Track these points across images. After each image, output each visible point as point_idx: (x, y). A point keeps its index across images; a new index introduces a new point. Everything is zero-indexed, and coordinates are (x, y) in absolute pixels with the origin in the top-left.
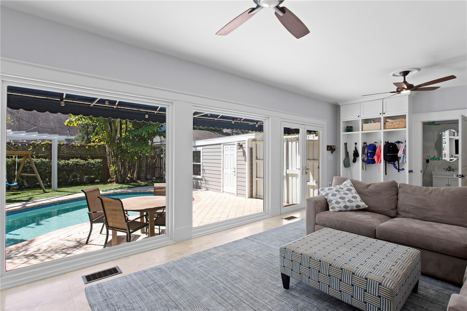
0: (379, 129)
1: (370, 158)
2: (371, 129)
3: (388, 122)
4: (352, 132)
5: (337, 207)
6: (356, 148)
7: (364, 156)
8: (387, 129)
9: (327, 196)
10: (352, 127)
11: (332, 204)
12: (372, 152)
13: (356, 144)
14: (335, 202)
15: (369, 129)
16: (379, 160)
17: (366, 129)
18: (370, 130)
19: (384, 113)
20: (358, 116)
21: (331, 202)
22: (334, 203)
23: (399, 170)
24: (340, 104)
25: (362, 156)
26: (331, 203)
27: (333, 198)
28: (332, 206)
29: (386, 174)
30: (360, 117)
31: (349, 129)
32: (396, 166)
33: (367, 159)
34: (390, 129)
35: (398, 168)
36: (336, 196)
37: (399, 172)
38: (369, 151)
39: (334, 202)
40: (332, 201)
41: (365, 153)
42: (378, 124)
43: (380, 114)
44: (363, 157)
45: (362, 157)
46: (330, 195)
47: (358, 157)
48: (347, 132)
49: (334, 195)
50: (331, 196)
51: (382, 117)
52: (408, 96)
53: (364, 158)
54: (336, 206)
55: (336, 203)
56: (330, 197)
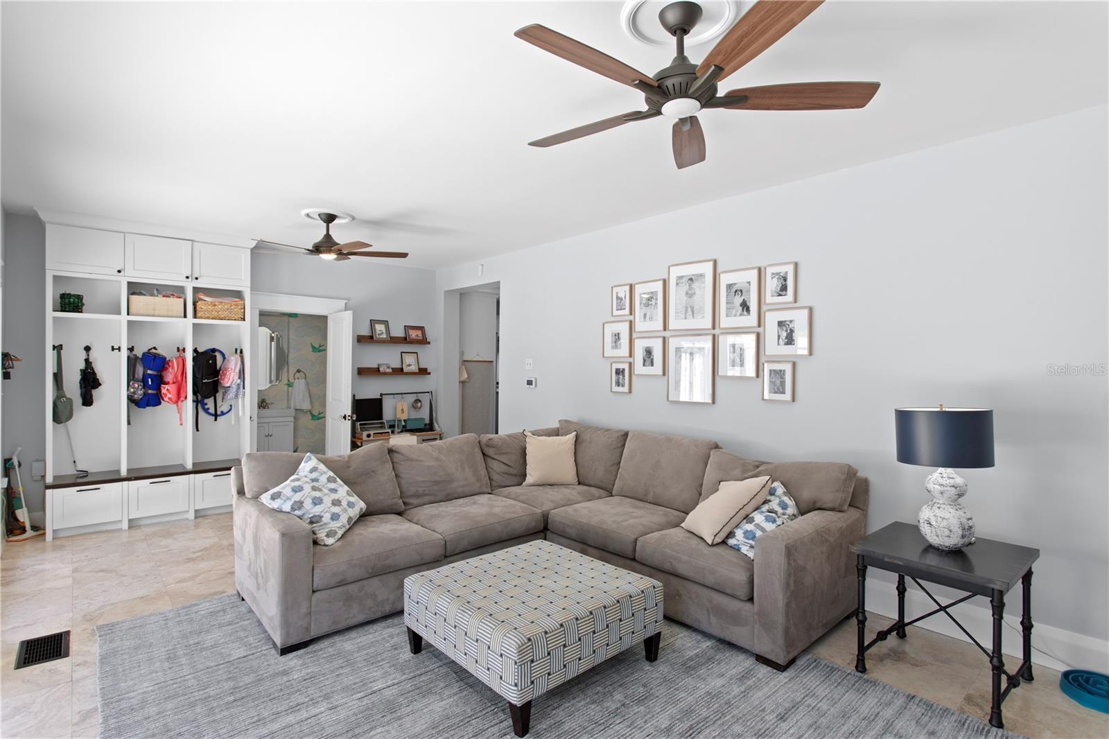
0: (179, 314)
1: (150, 392)
2: (157, 313)
3: (203, 302)
4: (81, 312)
5: (339, 526)
6: (87, 361)
7: (136, 385)
8: (201, 318)
9: (299, 509)
10: (80, 298)
11: (325, 524)
12: (155, 375)
13: (88, 349)
14: (330, 516)
15: (152, 312)
16: (183, 395)
17: (142, 312)
18: (154, 316)
19: (197, 278)
20: (119, 271)
21: (321, 521)
22: (329, 521)
23: (216, 416)
24: (43, 216)
25: (128, 385)
26: (321, 523)
27: (321, 510)
28: (327, 530)
29: (198, 430)
30: (122, 273)
31: (71, 303)
32: (206, 407)
33: (144, 394)
34: (208, 318)
35: (213, 412)
36: (322, 503)
37: (216, 420)
38: (149, 372)
39: (326, 518)
40: (321, 517)
41: (136, 376)
42: (177, 303)
43: (187, 277)
44: (132, 390)
45: (128, 390)
46: (308, 504)
47: (97, 387)
48: (62, 311)
49: (317, 502)
50: (312, 506)
51: (189, 287)
52: (250, 250)
53: (134, 393)
54: (335, 525)
55: (332, 519)
56: (312, 509)
